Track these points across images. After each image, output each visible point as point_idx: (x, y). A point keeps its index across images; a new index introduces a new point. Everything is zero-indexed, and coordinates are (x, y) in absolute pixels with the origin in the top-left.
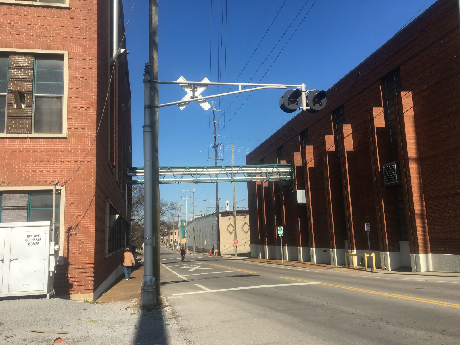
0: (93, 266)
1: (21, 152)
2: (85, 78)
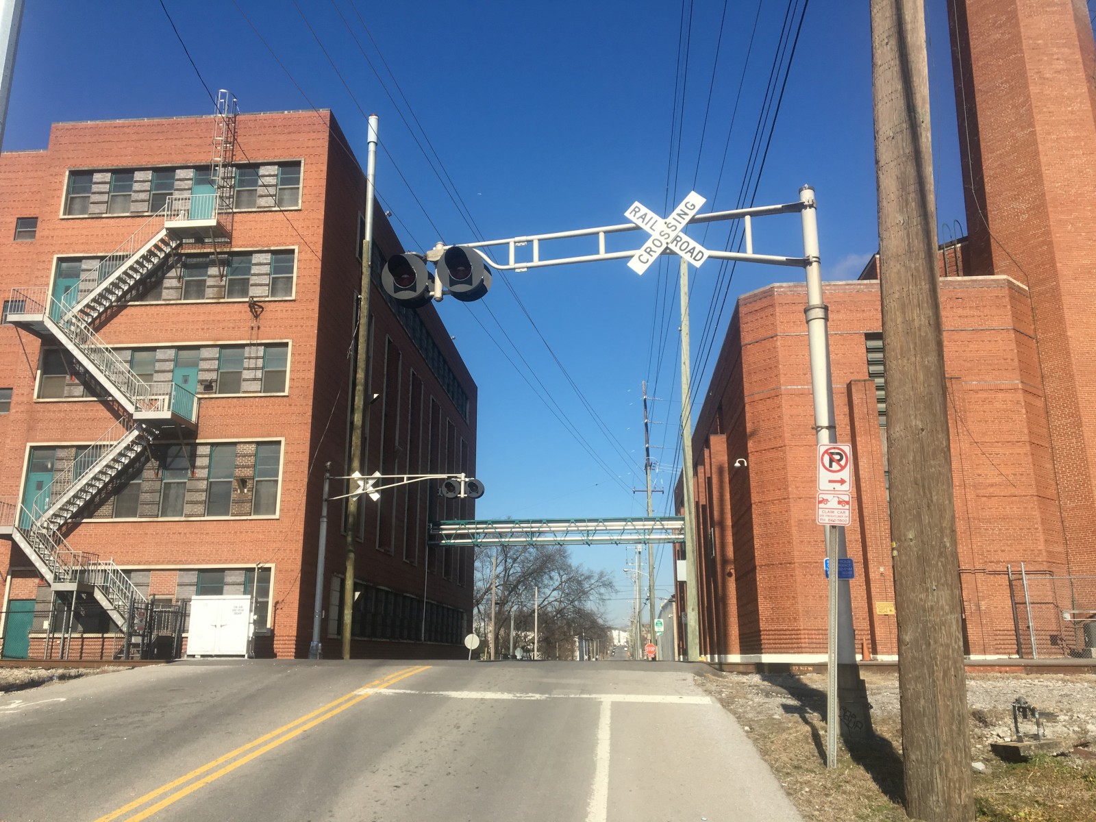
0: (295, 638)
1: (241, 532)
2: (299, 461)
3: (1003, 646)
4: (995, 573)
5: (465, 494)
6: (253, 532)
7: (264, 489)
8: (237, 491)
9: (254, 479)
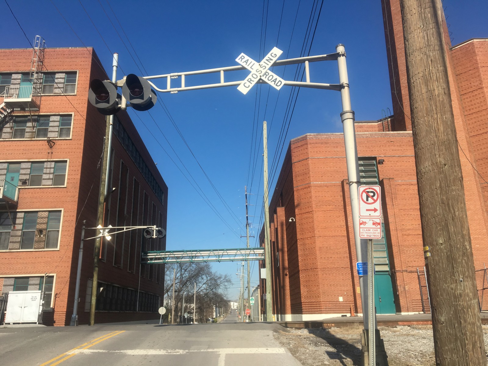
0: (65, 313)
1: (39, 258)
2: (71, 221)
3: (416, 308)
4: (411, 272)
5: (156, 236)
6: (45, 257)
7: (52, 235)
8: (37, 236)
9: (46, 230)
